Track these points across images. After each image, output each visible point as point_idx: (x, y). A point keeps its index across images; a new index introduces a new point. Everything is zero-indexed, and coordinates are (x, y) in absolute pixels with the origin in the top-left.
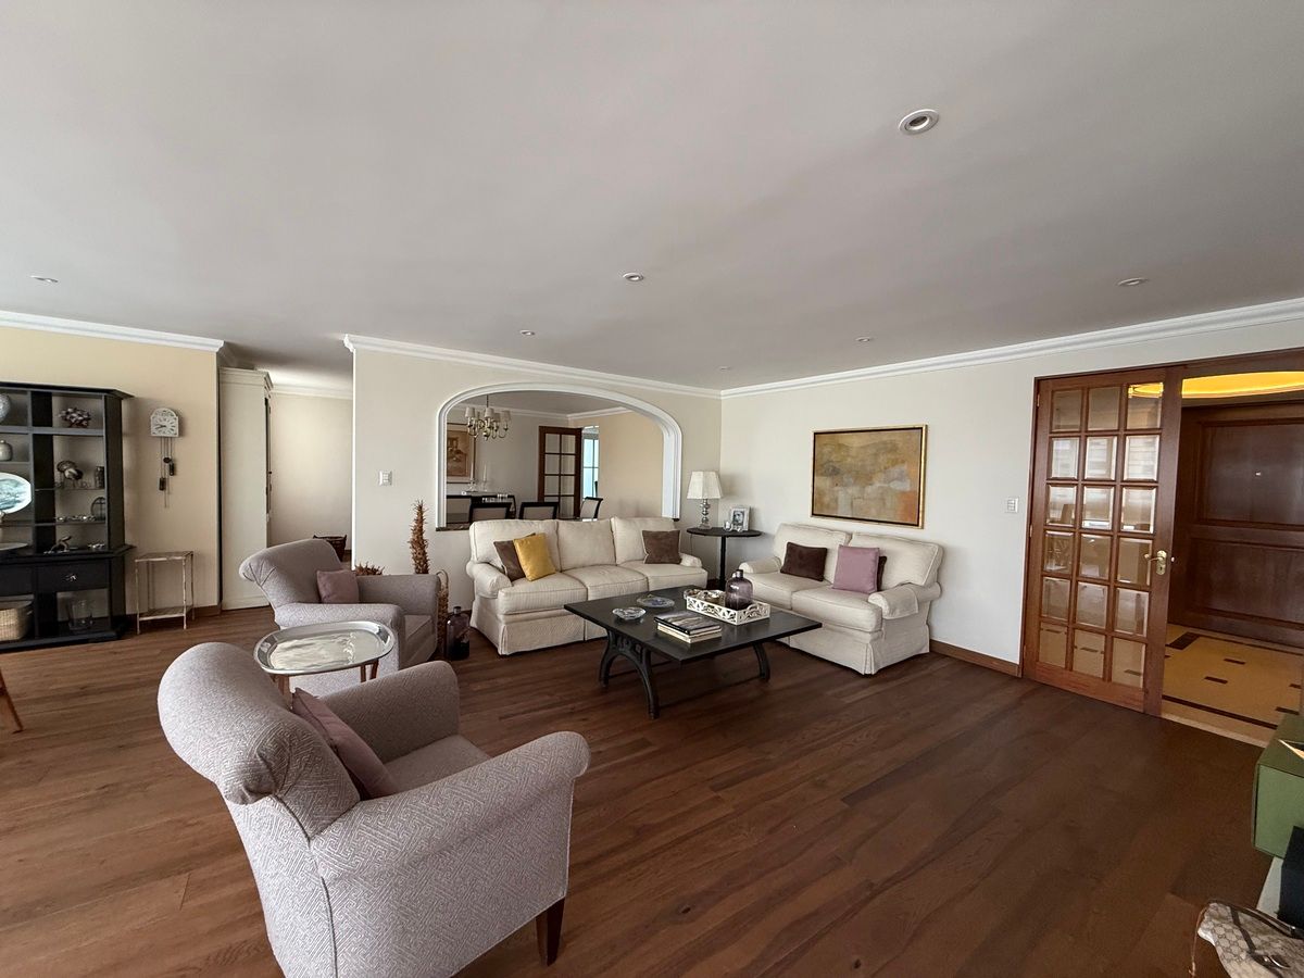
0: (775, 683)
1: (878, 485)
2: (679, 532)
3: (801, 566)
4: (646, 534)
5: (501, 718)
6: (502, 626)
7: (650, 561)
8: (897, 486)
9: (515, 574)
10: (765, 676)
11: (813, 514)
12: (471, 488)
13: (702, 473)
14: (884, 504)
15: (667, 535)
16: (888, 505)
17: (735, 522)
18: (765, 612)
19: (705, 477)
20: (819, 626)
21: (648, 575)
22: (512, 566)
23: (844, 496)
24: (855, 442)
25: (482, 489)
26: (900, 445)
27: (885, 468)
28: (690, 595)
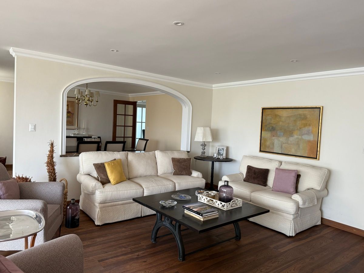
0: (244, 241)
1: (296, 136)
2: (190, 159)
3: (254, 178)
4: (174, 160)
5: (99, 261)
6: (98, 210)
7: (176, 174)
8: (306, 138)
9: (105, 181)
10: (238, 237)
11: (260, 151)
12: (76, 132)
13: (202, 128)
14: (299, 147)
15: (184, 160)
16: (301, 147)
17: (219, 153)
18: (239, 203)
19: (204, 130)
20: (268, 211)
21: (175, 181)
22: (103, 177)
23: (277, 142)
24: (284, 113)
25: (83, 133)
26: (308, 116)
27: (300, 128)
28: (199, 193)
